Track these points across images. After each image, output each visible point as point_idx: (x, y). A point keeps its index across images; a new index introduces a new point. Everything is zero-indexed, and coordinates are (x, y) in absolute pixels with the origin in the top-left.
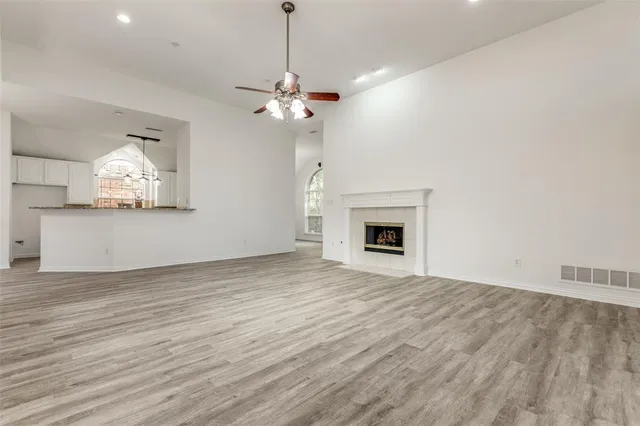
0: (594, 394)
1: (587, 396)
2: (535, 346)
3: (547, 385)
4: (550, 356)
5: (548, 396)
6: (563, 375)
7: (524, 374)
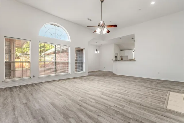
0: (14, 114)
1: (16, 113)
2: (42, 118)
3: (26, 108)
4: (34, 118)
5: (25, 106)
6: (25, 114)
7: (34, 107)
